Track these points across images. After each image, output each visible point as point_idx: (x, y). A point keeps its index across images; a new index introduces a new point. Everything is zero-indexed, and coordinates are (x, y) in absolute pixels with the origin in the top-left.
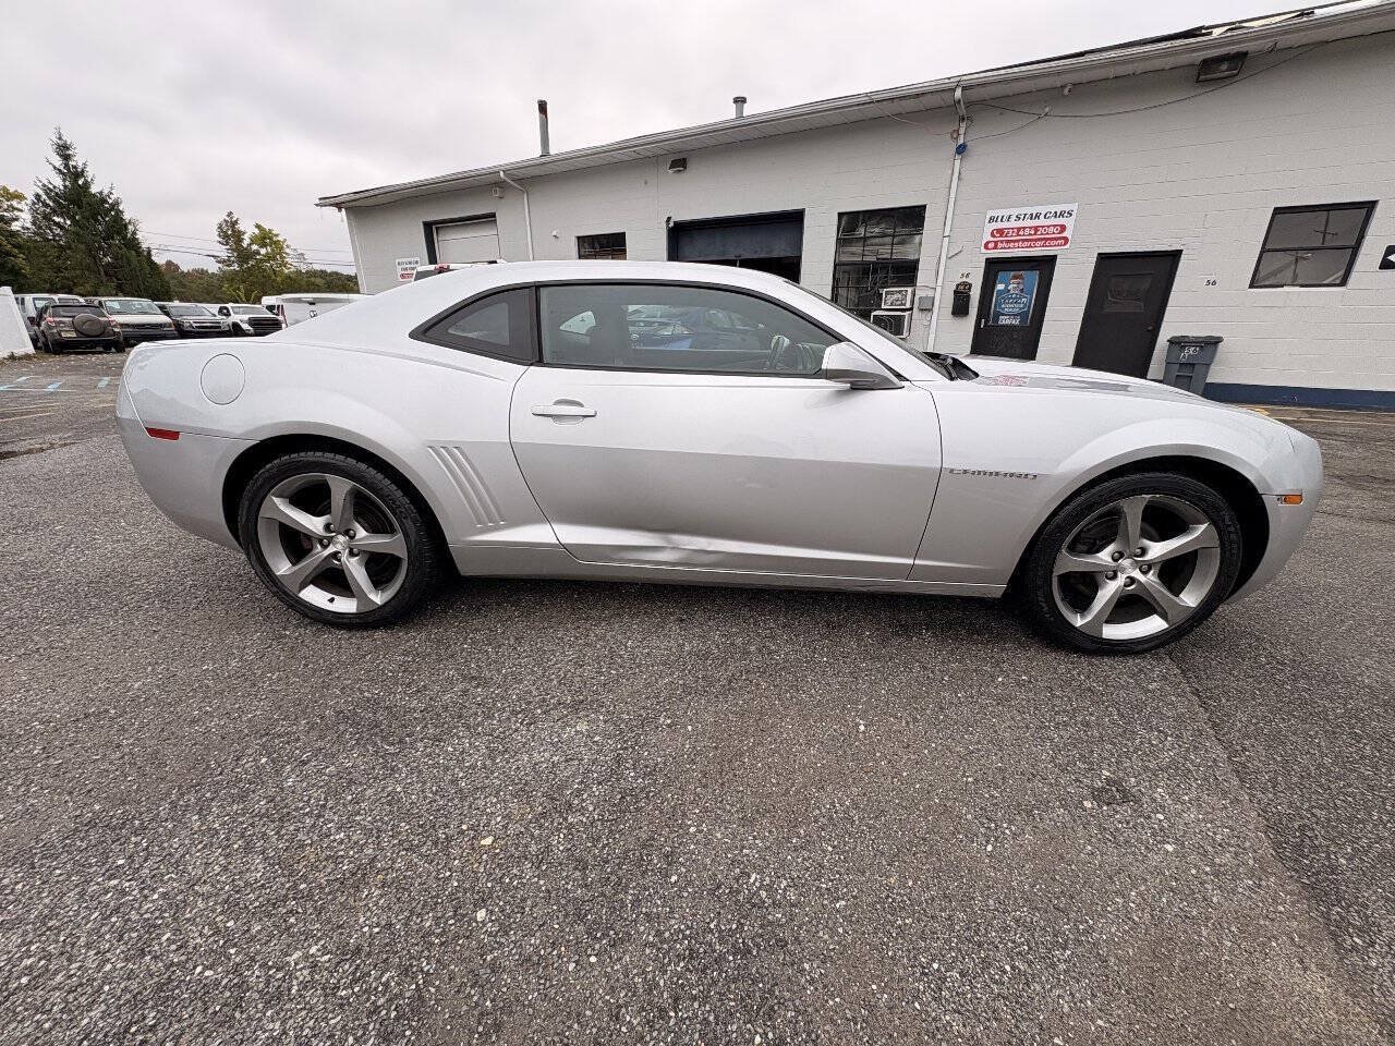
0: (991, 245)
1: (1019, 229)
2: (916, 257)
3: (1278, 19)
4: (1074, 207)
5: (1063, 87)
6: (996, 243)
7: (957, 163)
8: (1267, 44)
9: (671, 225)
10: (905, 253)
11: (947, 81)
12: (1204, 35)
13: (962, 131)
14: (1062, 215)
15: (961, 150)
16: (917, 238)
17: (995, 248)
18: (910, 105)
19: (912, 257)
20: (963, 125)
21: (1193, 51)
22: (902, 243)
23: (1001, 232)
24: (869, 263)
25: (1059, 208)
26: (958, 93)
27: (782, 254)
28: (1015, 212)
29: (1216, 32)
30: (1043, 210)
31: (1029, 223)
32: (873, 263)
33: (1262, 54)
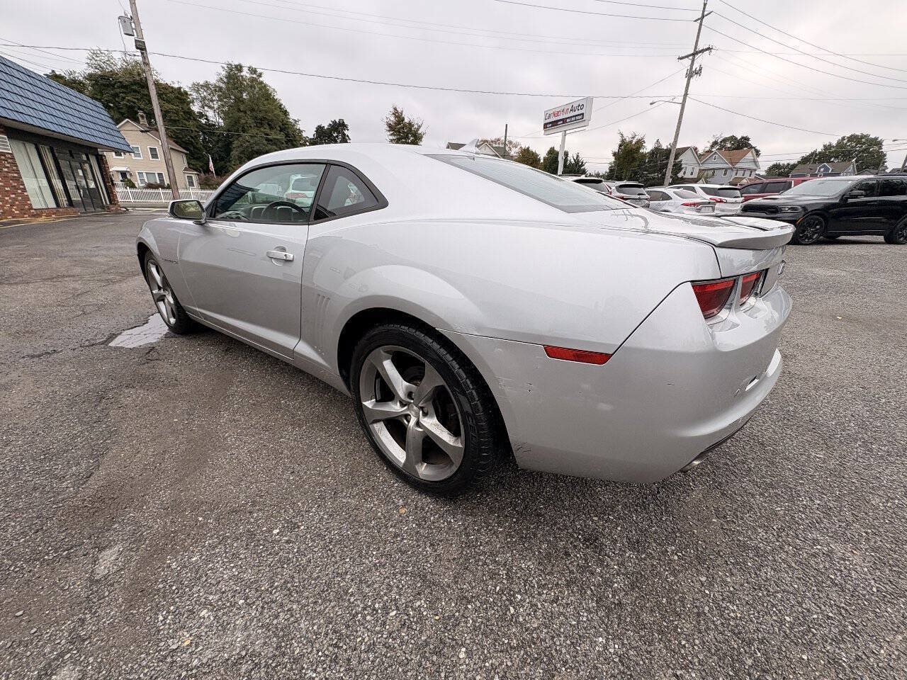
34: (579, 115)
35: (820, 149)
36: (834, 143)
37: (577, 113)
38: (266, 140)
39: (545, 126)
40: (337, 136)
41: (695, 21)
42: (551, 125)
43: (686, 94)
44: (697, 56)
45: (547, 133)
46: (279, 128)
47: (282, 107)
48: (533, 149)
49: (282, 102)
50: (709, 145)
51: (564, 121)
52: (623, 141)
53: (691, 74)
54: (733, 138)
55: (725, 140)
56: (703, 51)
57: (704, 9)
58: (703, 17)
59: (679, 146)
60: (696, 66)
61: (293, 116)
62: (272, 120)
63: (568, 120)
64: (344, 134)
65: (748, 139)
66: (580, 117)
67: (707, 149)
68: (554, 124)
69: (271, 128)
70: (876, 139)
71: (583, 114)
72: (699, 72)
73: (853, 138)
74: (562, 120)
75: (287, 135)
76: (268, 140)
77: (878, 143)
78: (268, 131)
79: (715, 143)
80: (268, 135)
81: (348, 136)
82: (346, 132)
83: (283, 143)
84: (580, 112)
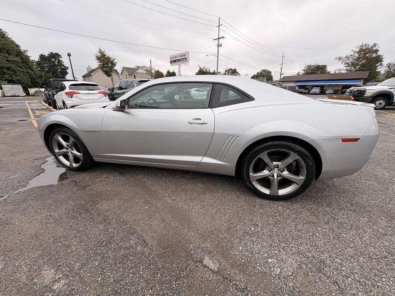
34: (184, 58)
35: (256, 74)
36: (260, 72)
37: (183, 57)
38: (6, 61)
39: (171, 62)
40: (55, 61)
41: (217, 27)
42: (173, 62)
43: (218, 53)
44: (219, 40)
45: (172, 64)
46: (15, 54)
47: (14, 42)
48: (160, 71)
49: (13, 40)
50: (224, 71)
51: (179, 60)
52: (200, 69)
53: (219, 46)
54: (231, 69)
55: (229, 70)
56: (221, 38)
57: (219, 23)
58: (219, 26)
59: (218, 72)
60: (220, 43)
61: (22, 48)
62: (9, 50)
63: (180, 60)
64: (59, 60)
65: (236, 70)
66: (185, 59)
67: (224, 73)
68: (175, 61)
69: (9, 54)
70: (270, 71)
71: (186, 58)
72: (221, 45)
73: (264, 71)
74: (178, 60)
75: (22, 58)
76: (7, 60)
77: (270, 72)
78: (7, 55)
79: (226, 71)
80: (8, 58)
81: (62, 61)
82: (60, 59)
83: (19, 63)
84: (185, 57)
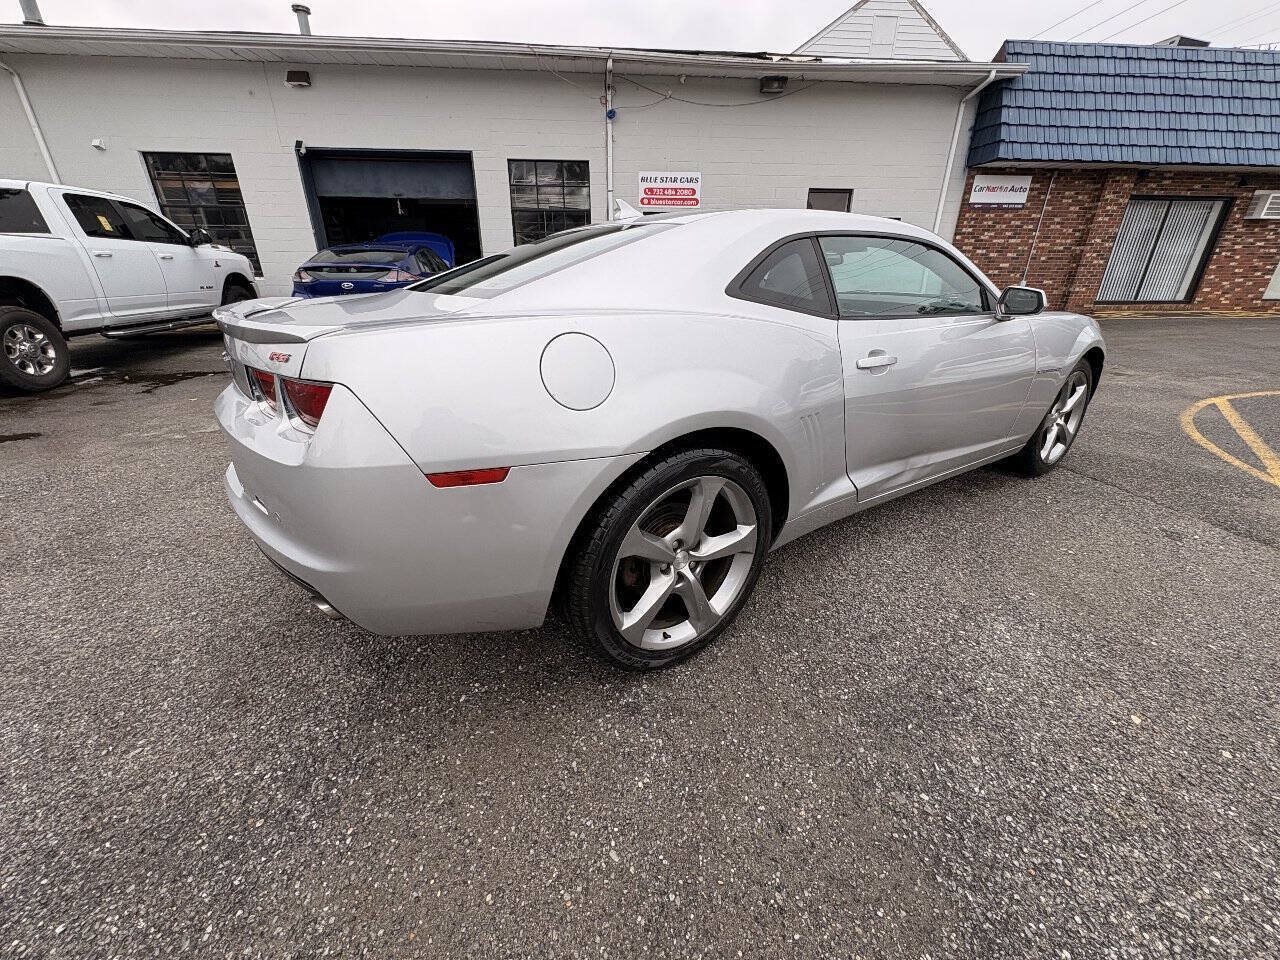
0: (646, 201)
1: (664, 189)
2: (587, 207)
3: (806, 59)
4: (698, 175)
5: (680, 76)
6: (649, 199)
7: (610, 125)
8: (798, 74)
9: (303, 151)
10: (577, 203)
11: (598, 50)
12: (768, 59)
13: (609, 98)
14: (691, 180)
15: (611, 115)
16: (585, 191)
17: (649, 203)
18: (566, 65)
19: (582, 207)
20: (609, 93)
21: (764, 69)
22: (571, 194)
23: (651, 190)
24: (542, 211)
25: (690, 175)
26: (610, 64)
27: (450, 196)
28: (660, 175)
29: (776, 59)
30: (679, 175)
31: (670, 185)
32: (546, 211)
33: (795, 80)
